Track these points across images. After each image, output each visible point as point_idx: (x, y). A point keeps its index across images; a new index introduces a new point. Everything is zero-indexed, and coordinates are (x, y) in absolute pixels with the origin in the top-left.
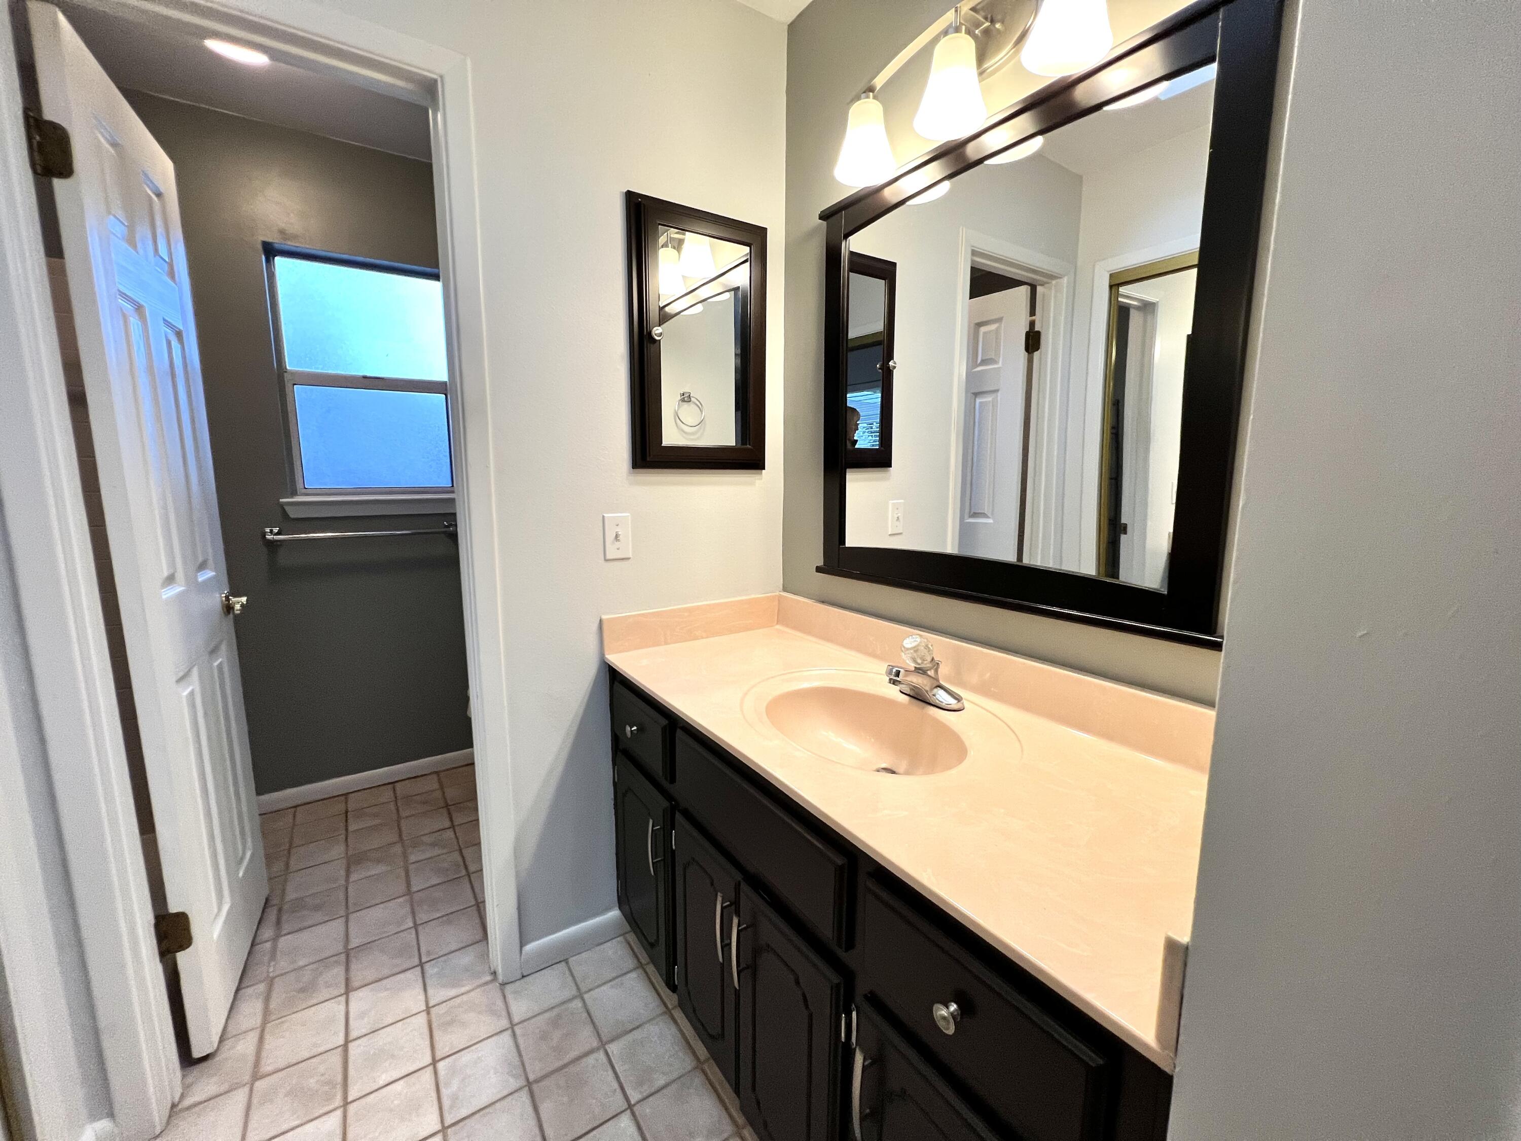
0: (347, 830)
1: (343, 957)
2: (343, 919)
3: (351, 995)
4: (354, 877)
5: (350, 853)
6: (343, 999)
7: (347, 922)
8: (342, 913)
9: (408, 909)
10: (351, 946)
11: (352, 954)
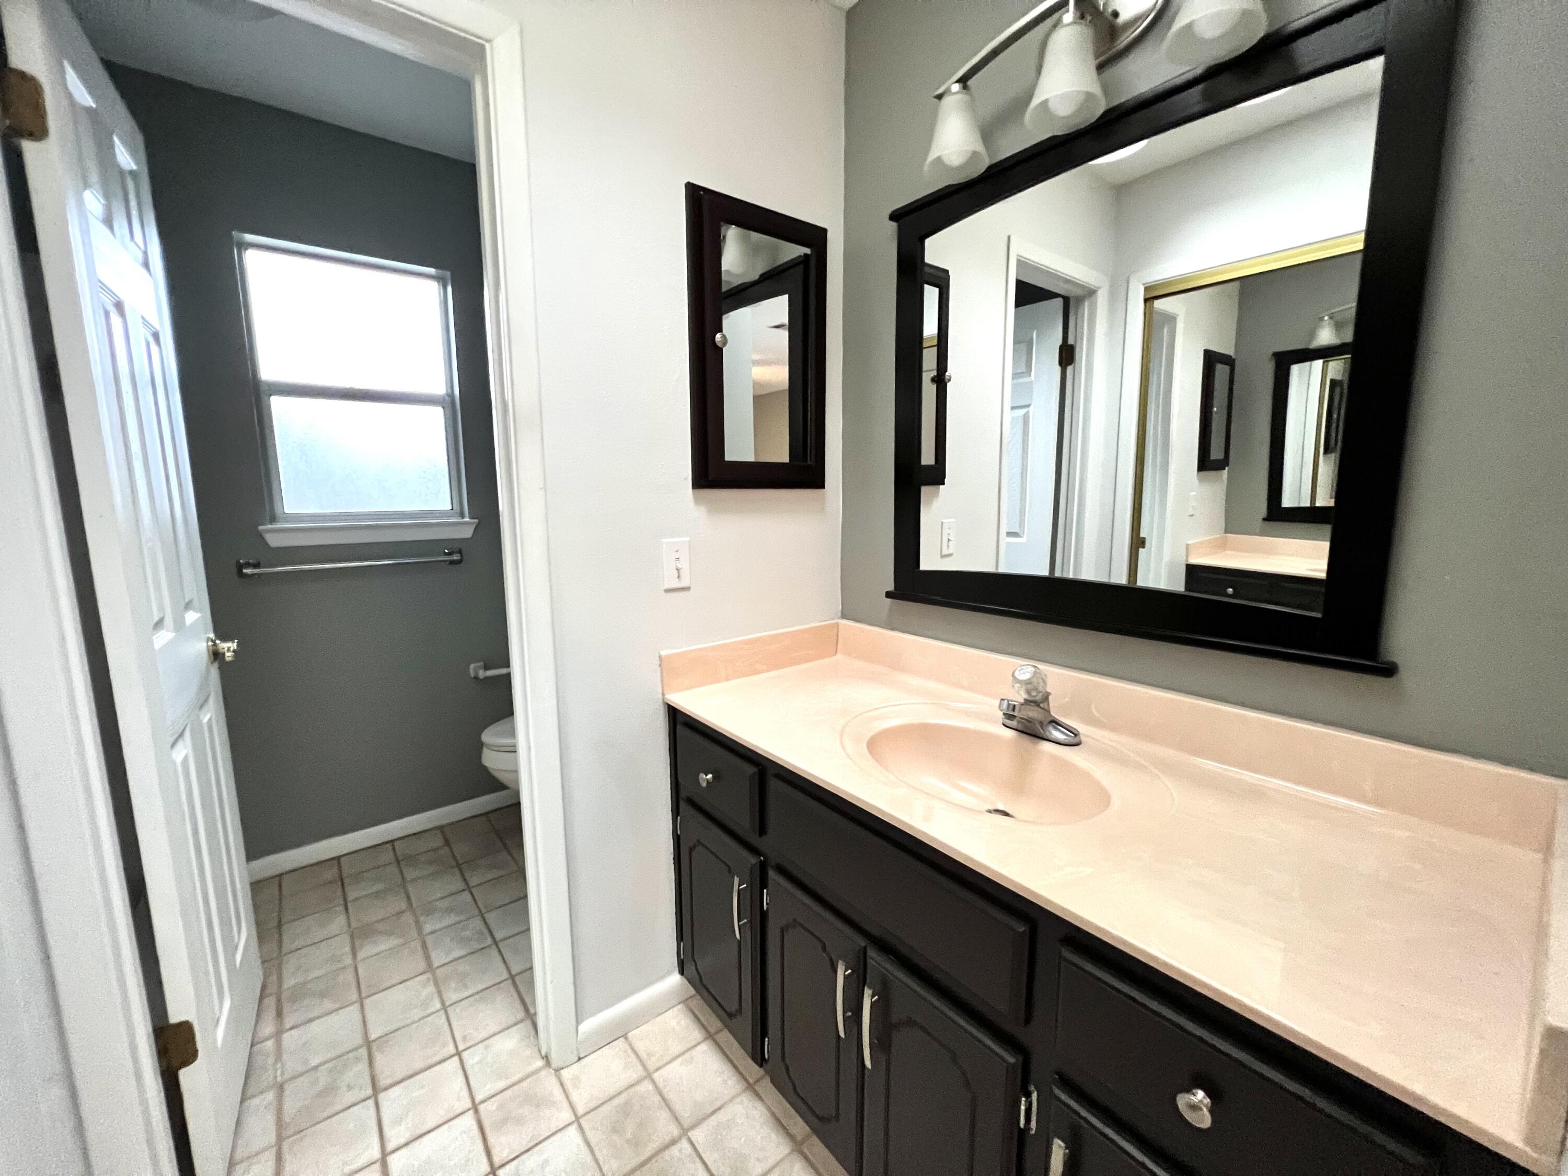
0: (345, 900)
1: (363, 1052)
2: (357, 1006)
3: (382, 1097)
4: (361, 955)
5: (354, 925)
6: (371, 1102)
7: (362, 1006)
8: (355, 997)
9: (431, 988)
10: (373, 1037)
11: (374, 1047)
